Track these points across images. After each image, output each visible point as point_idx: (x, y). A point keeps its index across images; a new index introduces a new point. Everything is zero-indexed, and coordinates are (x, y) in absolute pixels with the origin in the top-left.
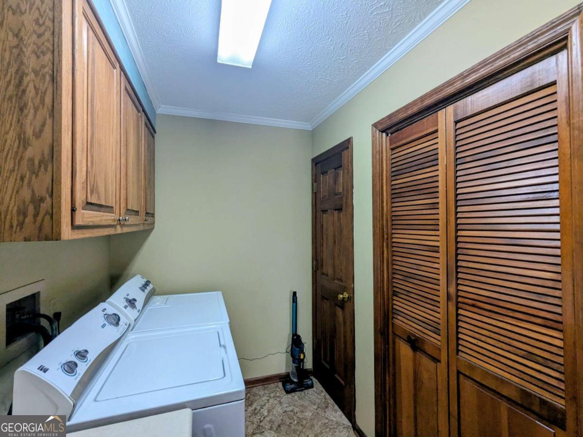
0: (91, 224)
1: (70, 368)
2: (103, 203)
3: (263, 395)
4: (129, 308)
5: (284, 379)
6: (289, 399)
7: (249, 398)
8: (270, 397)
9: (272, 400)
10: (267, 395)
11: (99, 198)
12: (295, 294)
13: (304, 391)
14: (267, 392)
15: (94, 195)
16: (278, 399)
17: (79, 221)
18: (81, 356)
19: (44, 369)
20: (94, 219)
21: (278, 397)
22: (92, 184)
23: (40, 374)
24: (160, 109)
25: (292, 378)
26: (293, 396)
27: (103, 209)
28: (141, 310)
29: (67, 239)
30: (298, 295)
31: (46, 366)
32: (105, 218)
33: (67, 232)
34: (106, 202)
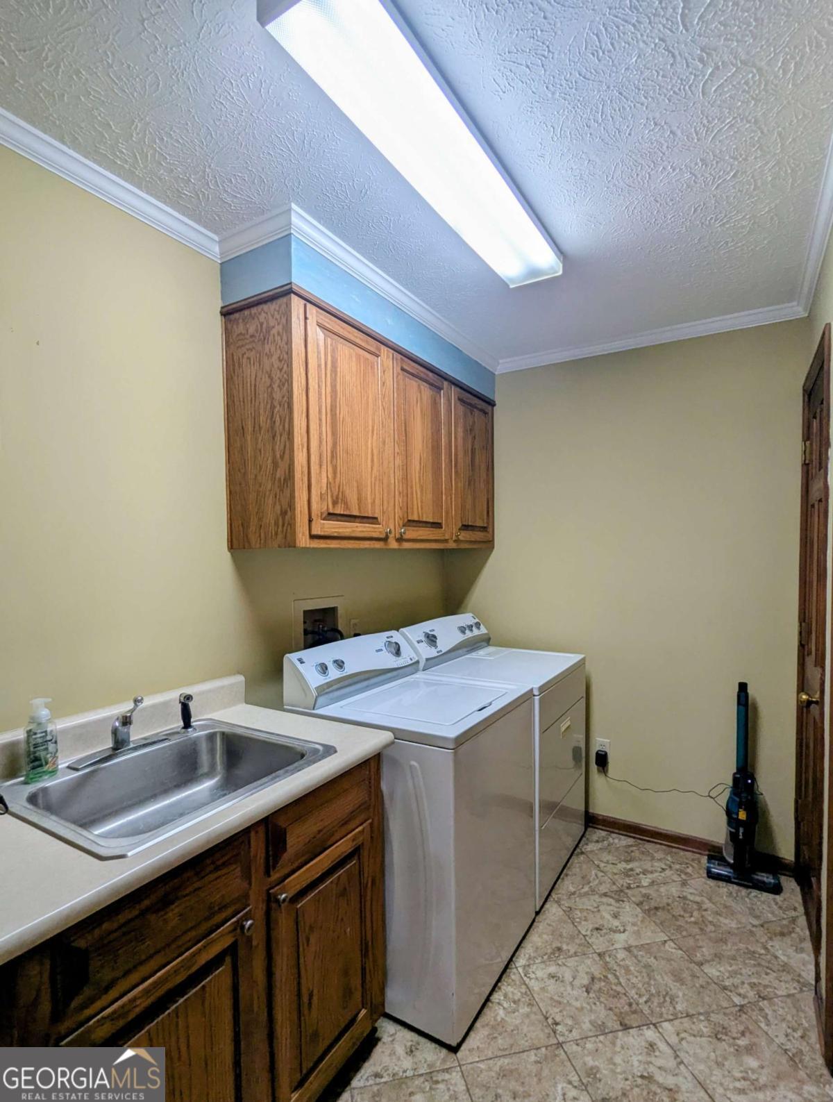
0: (336, 534)
1: (324, 669)
2: (356, 513)
3: (660, 860)
4: (424, 645)
5: (714, 854)
6: (708, 887)
7: (632, 852)
8: (670, 867)
9: (672, 872)
10: (668, 862)
11: (347, 508)
12: (743, 687)
13: (750, 890)
14: (669, 859)
15: (340, 505)
16: (683, 876)
17: (315, 531)
18: (338, 665)
19: (301, 661)
20: (341, 530)
21: (686, 874)
22: (335, 493)
23: (298, 663)
24: (499, 368)
25: (725, 854)
26: (719, 887)
27: (357, 520)
28: (443, 651)
29: (304, 546)
30: (750, 691)
31: (304, 660)
32: (360, 529)
33: (303, 540)
34: (360, 512)
